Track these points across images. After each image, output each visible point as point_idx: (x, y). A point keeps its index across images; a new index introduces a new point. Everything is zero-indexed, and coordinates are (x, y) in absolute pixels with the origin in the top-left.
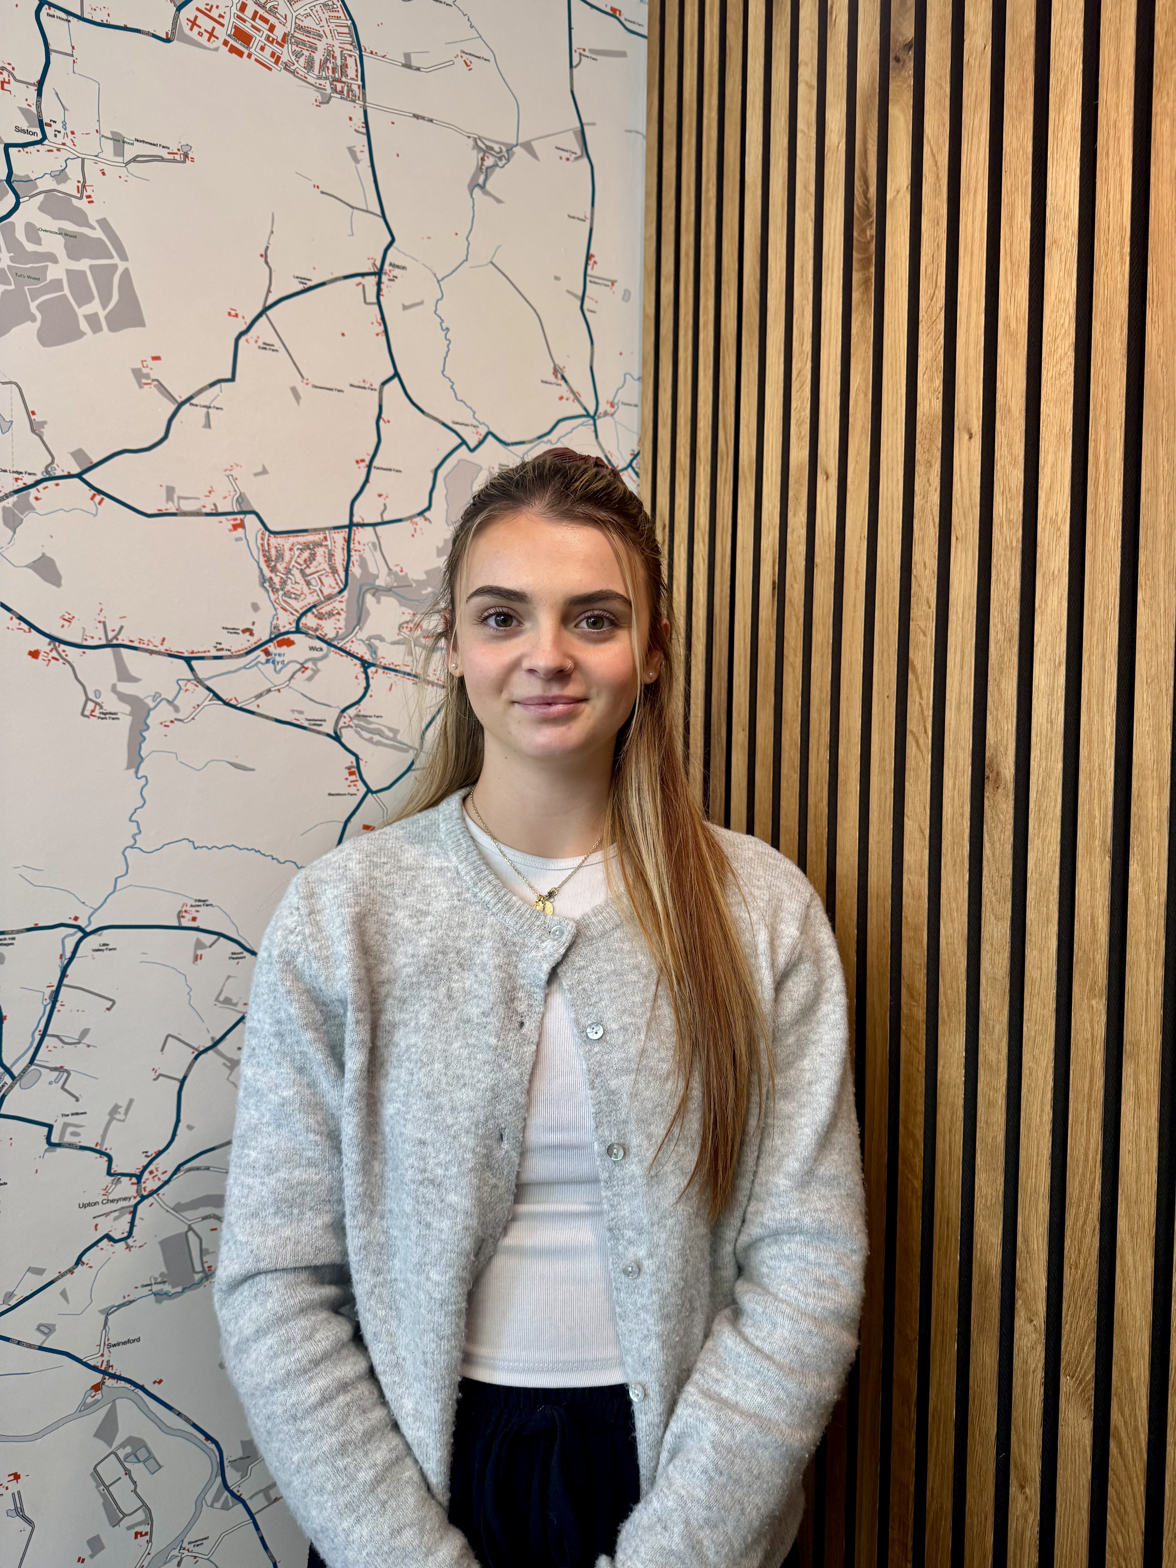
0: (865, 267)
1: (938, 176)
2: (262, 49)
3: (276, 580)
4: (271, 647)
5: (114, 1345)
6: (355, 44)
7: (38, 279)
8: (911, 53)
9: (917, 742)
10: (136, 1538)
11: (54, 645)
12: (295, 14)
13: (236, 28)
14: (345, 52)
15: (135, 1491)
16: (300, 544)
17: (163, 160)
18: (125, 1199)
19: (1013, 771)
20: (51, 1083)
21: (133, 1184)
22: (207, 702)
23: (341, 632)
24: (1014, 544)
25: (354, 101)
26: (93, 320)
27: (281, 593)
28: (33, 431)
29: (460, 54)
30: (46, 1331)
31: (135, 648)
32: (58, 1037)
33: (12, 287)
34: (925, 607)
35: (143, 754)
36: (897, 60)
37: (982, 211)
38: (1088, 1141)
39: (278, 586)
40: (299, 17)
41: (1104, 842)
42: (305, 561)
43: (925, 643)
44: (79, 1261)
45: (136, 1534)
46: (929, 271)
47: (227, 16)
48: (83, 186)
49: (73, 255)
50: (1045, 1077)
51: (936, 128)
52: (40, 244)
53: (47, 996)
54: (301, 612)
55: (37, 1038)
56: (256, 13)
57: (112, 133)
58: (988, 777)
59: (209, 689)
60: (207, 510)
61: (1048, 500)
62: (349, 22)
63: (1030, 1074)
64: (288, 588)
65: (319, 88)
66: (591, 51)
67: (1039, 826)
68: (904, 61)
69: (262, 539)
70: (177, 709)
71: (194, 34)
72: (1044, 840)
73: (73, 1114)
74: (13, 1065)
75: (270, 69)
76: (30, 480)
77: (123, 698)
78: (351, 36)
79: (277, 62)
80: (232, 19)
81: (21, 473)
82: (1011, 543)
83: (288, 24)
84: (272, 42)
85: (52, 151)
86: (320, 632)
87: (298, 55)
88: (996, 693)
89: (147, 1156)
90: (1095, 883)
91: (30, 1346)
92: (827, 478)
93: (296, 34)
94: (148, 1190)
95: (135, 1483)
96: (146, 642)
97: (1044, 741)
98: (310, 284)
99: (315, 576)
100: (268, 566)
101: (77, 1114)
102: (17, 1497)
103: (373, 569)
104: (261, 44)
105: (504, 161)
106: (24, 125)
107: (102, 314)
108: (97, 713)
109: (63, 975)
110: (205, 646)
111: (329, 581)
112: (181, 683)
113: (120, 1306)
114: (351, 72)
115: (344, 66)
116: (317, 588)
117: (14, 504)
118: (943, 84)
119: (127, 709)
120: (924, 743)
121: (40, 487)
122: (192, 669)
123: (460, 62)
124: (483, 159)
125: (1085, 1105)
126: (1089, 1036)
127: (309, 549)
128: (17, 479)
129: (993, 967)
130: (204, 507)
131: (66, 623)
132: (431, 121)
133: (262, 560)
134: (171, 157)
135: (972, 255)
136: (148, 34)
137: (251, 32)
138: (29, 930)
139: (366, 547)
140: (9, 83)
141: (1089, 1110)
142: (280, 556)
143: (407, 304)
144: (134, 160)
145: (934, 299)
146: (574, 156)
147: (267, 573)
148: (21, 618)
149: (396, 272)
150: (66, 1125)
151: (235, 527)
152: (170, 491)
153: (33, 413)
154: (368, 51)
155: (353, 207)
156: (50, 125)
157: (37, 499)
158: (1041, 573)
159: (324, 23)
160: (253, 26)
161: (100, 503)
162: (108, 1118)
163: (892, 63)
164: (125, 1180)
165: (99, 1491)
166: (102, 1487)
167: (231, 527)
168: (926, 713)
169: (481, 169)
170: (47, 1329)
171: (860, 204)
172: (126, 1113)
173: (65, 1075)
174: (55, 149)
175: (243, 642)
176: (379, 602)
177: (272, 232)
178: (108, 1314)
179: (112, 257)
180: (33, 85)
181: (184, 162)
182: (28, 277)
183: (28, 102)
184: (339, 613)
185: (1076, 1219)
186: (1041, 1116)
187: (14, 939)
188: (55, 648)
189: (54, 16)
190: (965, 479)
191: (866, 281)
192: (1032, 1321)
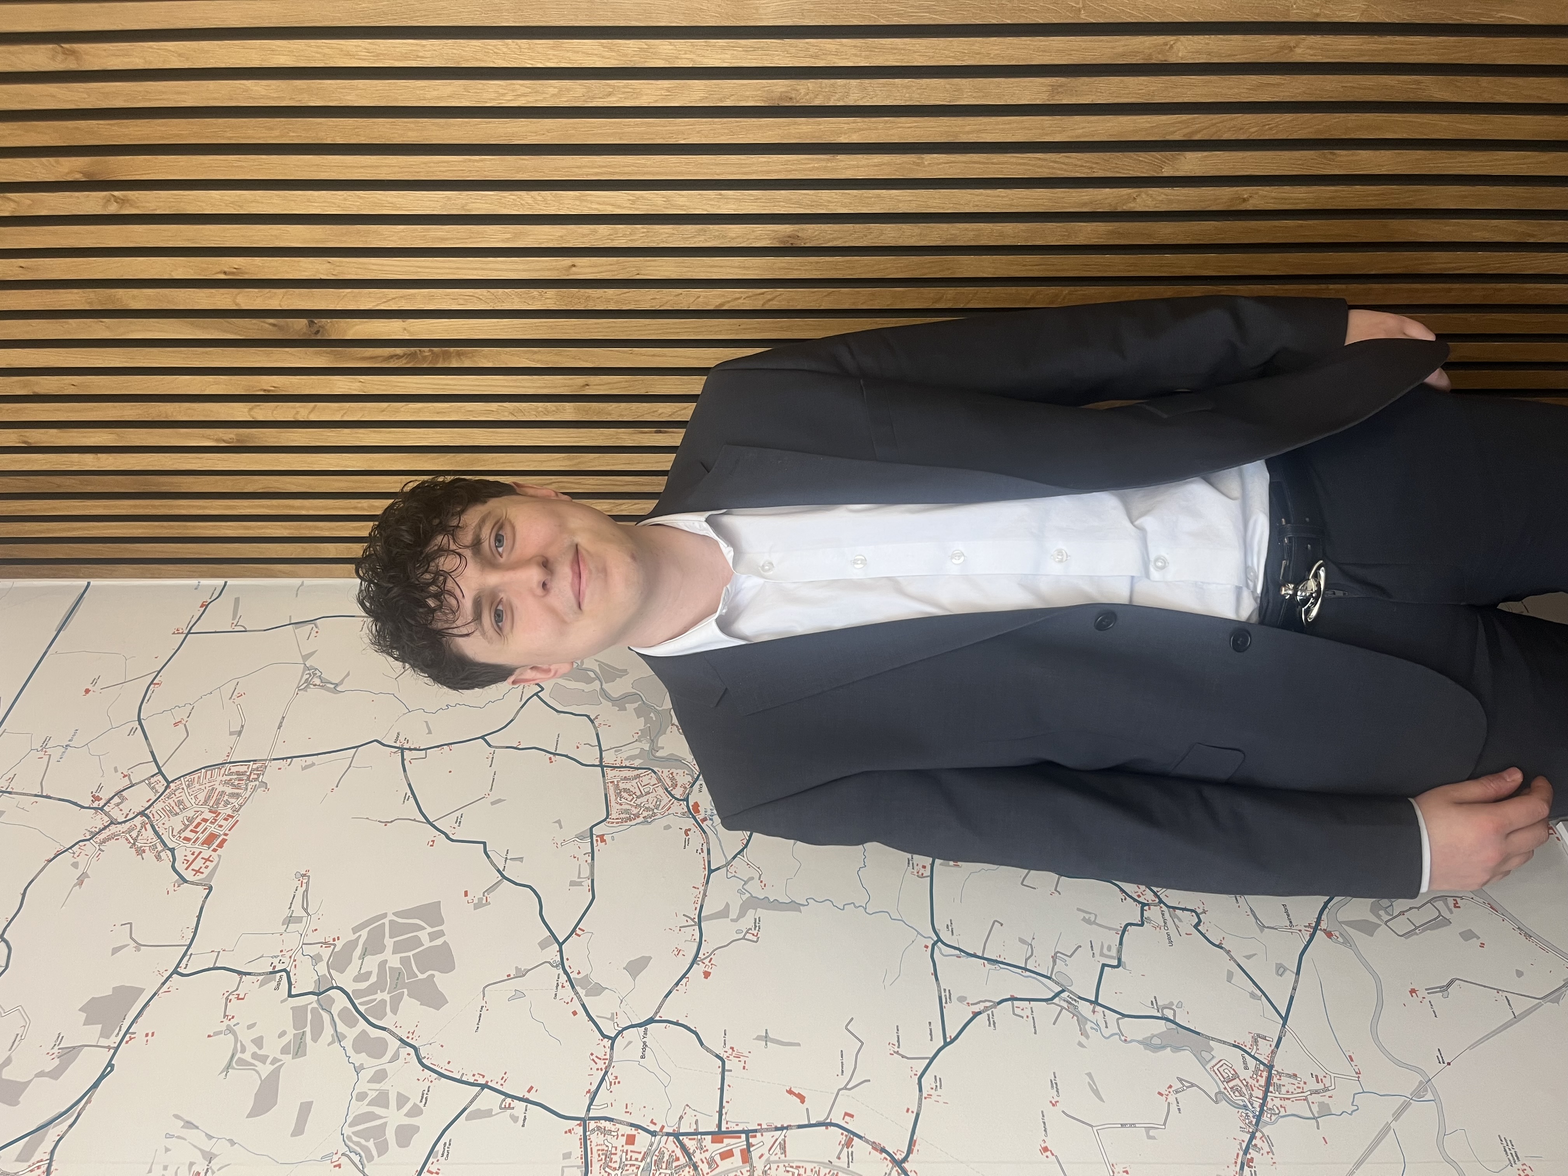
0: (448, 356)
1: (401, 297)
2: (221, 826)
3: (645, 814)
4: (699, 817)
5: (1291, 922)
6: (220, 766)
7: (400, 973)
8: (316, 321)
9: (770, 300)
10: (1459, 907)
11: (699, 961)
12: (195, 805)
13: (203, 844)
14: (226, 773)
15: (1419, 908)
16: (616, 799)
17: (306, 891)
18: (1163, 915)
19: (787, 226)
20: (1067, 965)
21: (1149, 909)
22: (745, 859)
23: (686, 772)
24: (645, 230)
25: (266, 767)
26: (433, 937)
27: (655, 811)
28: (524, 975)
29: (232, 700)
30: (1282, 970)
31: (702, 906)
32: (1026, 960)
33: (405, 991)
34: (681, 297)
35: (789, 901)
36: (318, 332)
37: (432, 261)
38: (1012, 164)
39: (651, 813)
40: (197, 803)
41: (828, 160)
42: (630, 795)
43: (705, 297)
44: (1219, 946)
45: (1455, 907)
46: (461, 302)
47: (193, 850)
48: (326, 943)
49: (382, 949)
50: (977, 195)
51: (370, 299)
52: (371, 972)
53: (993, 967)
54: (671, 798)
55: (1028, 974)
56: (192, 831)
57: (283, 924)
58: (792, 244)
59: (734, 858)
60: (590, 861)
61: (619, 207)
62: (203, 771)
63: (977, 206)
64: (652, 806)
65: (255, 789)
66: (234, 619)
67: (821, 205)
68: (320, 326)
69: (613, 823)
70: (752, 878)
71: (206, 872)
72: (829, 202)
73: (1092, 950)
74: (1053, 991)
75: (238, 821)
76: (564, 978)
77: (742, 914)
78: (215, 769)
79: (233, 817)
80: (196, 846)
81: (558, 984)
82: (643, 232)
83: (202, 810)
84: (216, 820)
85: (295, 965)
86: (687, 786)
87: (227, 803)
88: (738, 240)
89: (1125, 899)
90: (853, 165)
91: (1296, 981)
92: (587, 385)
93: (211, 805)
94: (1154, 898)
95: (1411, 908)
96: (697, 899)
97: (768, 204)
98: (409, 793)
99: (642, 789)
100: (635, 819)
101: (1092, 947)
102: (1430, 990)
103: (637, 752)
104: (217, 827)
105: (317, 672)
106: (274, 984)
107: (430, 930)
108: (755, 933)
109: (974, 956)
110: (699, 861)
111: (645, 780)
112: (729, 875)
113: (1256, 918)
114: (242, 769)
115: (238, 773)
116: (652, 787)
117: (582, 988)
118: (343, 294)
119: (751, 912)
120: (770, 294)
121: (569, 971)
122: (718, 869)
123: (238, 701)
124: (315, 685)
125: (990, 166)
126: (947, 165)
127: (620, 792)
128: (563, 987)
129: (914, 236)
130: (586, 861)
131: (681, 953)
132: (283, 718)
133: (629, 823)
134: (304, 885)
135: (458, 268)
136: (204, 902)
137: (207, 834)
138: (937, 979)
139: (619, 756)
140: (238, 995)
141: (993, 163)
142: (627, 811)
143: (427, 731)
144: (306, 910)
145: (481, 297)
146: (315, 629)
147: (641, 819)
148: (677, 984)
149: (401, 738)
150: (1102, 954)
151: (603, 840)
152: (573, 884)
153: (509, 976)
154: (226, 758)
155: (350, 766)
156: (275, 967)
157: (579, 973)
158: (664, 210)
159: (203, 787)
160: (202, 833)
161: (583, 931)
162: (1094, 926)
163: (319, 337)
164: (1146, 914)
165: (1420, 933)
166: (1417, 931)
167: (604, 843)
168: (750, 294)
169: (322, 686)
170: (1281, 970)
171: (404, 361)
172: (1090, 913)
173: (1058, 955)
174: (294, 963)
175: (696, 837)
176: (663, 748)
177: (367, 818)
178: (1264, 926)
179: (384, 923)
180: (241, 979)
181: (309, 877)
182: (398, 979)
183: (255, 982)
184: (672, 774)
185: (1061, 169)
186: (1003, 197)
187: (945, 990)
188: (702, 961)
189: (187, 965)
190: (600, 269)
191: (459, 355)
192: (1135, 198)
